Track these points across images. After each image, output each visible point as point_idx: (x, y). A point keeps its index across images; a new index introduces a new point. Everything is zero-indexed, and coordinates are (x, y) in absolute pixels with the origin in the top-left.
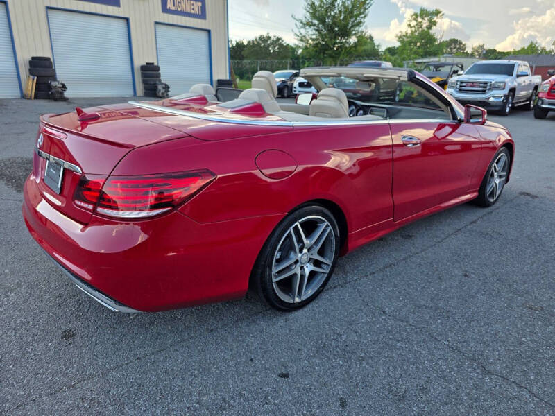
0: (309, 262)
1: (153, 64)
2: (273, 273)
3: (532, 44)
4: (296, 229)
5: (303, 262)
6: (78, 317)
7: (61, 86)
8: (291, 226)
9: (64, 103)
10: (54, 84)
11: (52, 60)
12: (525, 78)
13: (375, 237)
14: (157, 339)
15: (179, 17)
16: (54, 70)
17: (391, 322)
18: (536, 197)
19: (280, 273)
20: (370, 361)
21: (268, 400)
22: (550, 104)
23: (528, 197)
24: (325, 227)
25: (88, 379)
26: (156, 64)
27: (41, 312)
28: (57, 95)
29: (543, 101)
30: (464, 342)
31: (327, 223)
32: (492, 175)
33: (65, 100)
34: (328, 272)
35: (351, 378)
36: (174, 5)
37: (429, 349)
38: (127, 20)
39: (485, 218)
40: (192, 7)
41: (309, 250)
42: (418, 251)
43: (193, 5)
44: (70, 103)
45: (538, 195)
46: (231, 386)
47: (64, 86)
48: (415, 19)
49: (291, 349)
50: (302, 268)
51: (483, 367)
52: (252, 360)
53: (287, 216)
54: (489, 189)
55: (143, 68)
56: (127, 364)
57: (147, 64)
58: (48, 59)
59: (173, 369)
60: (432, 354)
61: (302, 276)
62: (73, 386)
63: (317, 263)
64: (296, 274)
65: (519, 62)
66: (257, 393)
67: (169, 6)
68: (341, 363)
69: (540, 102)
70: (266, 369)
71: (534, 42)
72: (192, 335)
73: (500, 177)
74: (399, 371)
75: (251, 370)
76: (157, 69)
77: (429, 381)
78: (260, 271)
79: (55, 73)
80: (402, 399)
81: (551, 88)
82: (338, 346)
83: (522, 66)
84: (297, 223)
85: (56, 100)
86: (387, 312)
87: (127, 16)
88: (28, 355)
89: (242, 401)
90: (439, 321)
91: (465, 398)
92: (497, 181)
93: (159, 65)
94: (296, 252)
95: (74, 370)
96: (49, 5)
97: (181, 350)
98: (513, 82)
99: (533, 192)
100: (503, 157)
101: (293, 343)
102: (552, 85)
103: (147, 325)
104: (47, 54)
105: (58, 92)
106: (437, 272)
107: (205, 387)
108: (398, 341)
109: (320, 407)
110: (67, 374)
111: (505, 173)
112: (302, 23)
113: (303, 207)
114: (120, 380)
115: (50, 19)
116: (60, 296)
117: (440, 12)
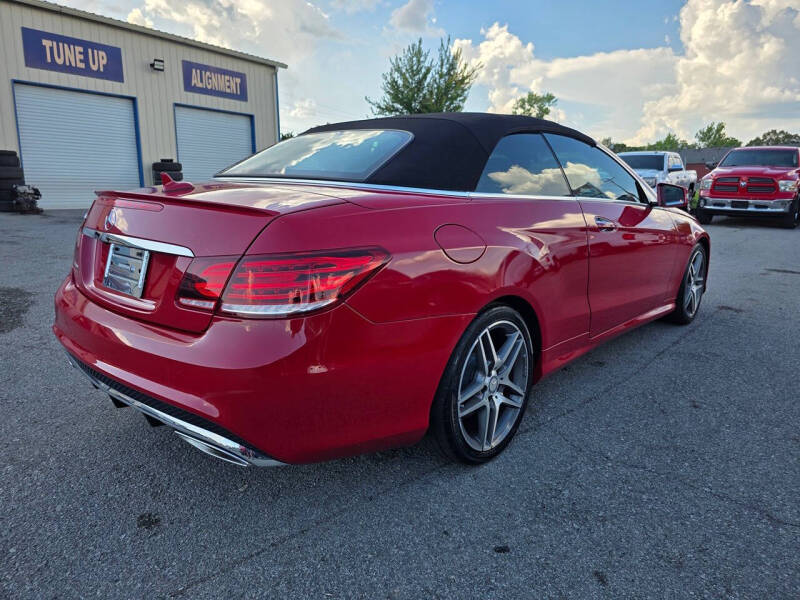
0: (498, 390)
1: (171, 160)
2: (459, 403)
3: (669, 137)
4: (485, 338)
5: (491, 390)
6: (155, 495)
7: (32, 191)
8: (479, 334)
9: (36, 216)
10: (21, 189)
11: (18, 155)
12: (679, 173)
13: (572, 358)
14: (292, 516)
15: (209, 97)
16: (22, 170)
17: (623, 470)
18: (741, 311)
19: (466, 403)
20: (615, 520)
21: (491, 584)
22: (715, 205)
23: (730, 312)
24: (516, 339)
25: (203, 581)
26: (175, 161)
27: (92, 493)
28: (25, 206)
29: (705, 201)
30: (731, 486)
31: (519, 332)
32: (690, 281)
33: (39, 212)
34: (520, 406)
35: (599, 545)
36: (202, 81)
37: (690, 500)
38: (133, 100)
39: (689, 337)
40: (228, 84)
41: (497, 372)
42: (620, 380)
43: (229, 81)
44: (46, 216)
45: (743, 308)
46: (429, 571)
47: (37, 193)
48: (522, 107)
49: (496, 513)
50: (490, 398)
51: (768, 515)
52: (445, 533)
53: (477, 317)
54: (687, 300)
55: (157, 167)
56: (258, 554)
57: (162, 160)
58: (14, 154)
59: (332, 555)
60: (696, 506)
61: (492, 411)
62: (181, 593)
63: (508, 392)
64: (484, 407)
65: (668, 153)
66: (472, 577)
67: (194, 82)
68: (576, 527)
69: (702, 203)
70: (472, 543)
71: (671, 134)
72: (344, 507)
73: (697, 283)
74: (660, 531)
75: (451, 546)
76: (178, 167)
77: (707, 540)
78: (443, 400)
79: (23, 175)
80: (680, 566)
81: (714, 185)
82: (562, 505)
83: (672, 158)
84: (486, 330)
85: (23, 212)
86: (612, 458)
87: (134, 95)
88: (90, 555)
89: (454, 589)
90: (687, 464)
91: (763, 556)
92: (694, 288)
93: (181, 162)
94: (484, 373)
95: (175, 570)
96: (16, 78)
97: (334, 527)
98: (664, 179)
99: (734, 304)
100: (699, 255)
101: (497, 506)
102: (715, 181)
103: (270, 499)
104: (12, 147)
105: (27, 201)
106: (656, 405)
107: (392, 575)
108: (643, 493)
109: (571, 587)
110: (165, 576)
111: (701, 279)
112: (379, 107)
113: (492, 307)
114: (255, 577)
115: (16, 98)
116: (116, 469)
117: (553, 97)
